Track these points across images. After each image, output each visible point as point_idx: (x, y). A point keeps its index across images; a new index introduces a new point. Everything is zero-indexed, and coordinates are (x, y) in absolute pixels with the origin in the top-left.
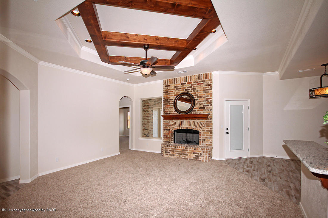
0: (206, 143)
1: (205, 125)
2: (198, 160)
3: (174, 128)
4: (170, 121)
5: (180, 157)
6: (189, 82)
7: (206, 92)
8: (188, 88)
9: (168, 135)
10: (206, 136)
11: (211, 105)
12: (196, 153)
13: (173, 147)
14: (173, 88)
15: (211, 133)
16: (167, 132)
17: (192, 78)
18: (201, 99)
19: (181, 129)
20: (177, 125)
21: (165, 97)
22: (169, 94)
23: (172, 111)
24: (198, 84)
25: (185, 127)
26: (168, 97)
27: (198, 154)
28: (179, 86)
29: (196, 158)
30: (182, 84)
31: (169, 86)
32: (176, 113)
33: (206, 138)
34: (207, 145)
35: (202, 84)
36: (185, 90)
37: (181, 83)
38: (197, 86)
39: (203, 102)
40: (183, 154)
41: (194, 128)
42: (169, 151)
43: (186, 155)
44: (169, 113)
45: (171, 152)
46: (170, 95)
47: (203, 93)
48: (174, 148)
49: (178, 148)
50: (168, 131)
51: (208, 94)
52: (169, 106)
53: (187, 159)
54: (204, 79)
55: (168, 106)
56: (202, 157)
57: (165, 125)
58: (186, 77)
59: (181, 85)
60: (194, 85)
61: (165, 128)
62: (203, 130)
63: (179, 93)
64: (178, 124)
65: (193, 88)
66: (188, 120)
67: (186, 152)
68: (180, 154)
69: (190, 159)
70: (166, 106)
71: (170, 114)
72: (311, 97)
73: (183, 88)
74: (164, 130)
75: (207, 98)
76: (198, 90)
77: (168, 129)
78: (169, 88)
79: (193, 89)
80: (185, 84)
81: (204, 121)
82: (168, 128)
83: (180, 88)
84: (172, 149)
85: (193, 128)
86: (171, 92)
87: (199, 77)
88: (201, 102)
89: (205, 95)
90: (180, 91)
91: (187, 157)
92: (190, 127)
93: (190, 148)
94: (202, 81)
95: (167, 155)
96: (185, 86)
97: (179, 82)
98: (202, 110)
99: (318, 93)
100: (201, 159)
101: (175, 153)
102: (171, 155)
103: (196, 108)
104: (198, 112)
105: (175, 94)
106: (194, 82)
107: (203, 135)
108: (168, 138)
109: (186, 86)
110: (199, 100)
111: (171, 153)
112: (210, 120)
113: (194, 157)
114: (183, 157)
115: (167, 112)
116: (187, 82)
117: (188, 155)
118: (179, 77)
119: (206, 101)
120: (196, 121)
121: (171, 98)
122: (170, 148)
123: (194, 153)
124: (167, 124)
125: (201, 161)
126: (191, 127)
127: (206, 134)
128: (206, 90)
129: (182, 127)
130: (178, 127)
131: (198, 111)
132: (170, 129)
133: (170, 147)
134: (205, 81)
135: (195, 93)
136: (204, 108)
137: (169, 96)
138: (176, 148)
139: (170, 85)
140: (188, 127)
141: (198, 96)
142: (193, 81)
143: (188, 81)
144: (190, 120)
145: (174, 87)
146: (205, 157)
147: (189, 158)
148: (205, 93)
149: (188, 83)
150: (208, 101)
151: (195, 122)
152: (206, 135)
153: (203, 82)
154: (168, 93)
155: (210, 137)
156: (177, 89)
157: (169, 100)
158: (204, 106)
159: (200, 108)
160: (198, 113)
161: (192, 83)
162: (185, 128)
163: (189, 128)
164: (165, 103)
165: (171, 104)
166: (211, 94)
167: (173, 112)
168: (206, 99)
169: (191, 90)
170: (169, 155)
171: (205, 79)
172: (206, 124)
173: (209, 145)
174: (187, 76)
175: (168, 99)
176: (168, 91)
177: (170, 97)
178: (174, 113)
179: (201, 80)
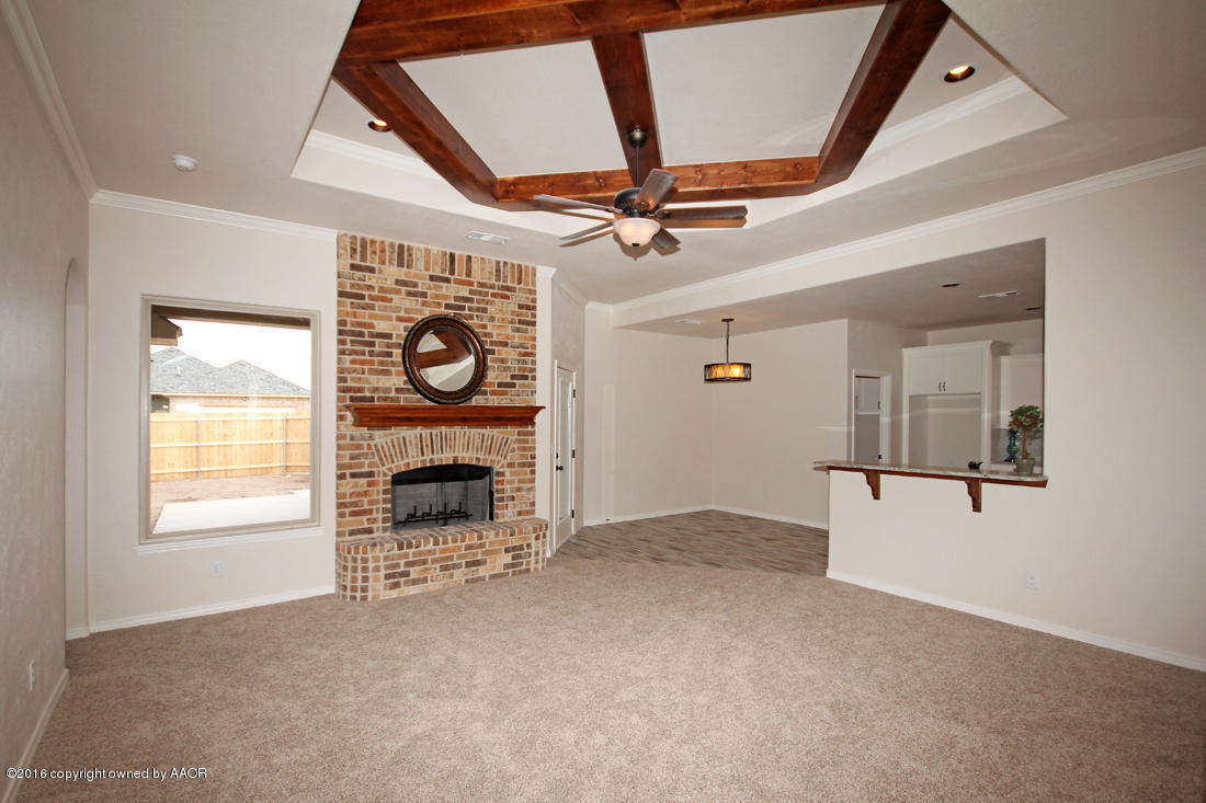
0: (518, 509)
1: (516, 446)
2: (520, 572)
3: (400, 465)
4: (377, 433)
5: (455, 578)
6: (464, 277)
7: (518, 330)
8: (456, 298)
9: (365, 500)
10: (517, 485)
11: (534, 378)
12: (514, 549)
13: (427, 543)
14: (390, 284)
15: (533, 472)
16: (356, 485)
17: (475, 266)
18: (505, 353)
19: (428, 465)
20: (413, 451)
21: (349, 320)
22: (372, 307)
23: (388, 390)
24: (494, 295)
25: (445, 458)
26: (367, 320)
27: (521, 548)
28: (420, 282)
29: (513, 566)
30: (432, 278)
31: (372, 270)
32: (415, 399)
33: (519, 489)
34: (520, 513)
35: (507, 297)
36: (448, 306)
37: (428, 274)
38: (492, 303)
40: (468, 565)
41: (482, 458)
42: (402, 569)
43: (478, 563)
44: (367, 394)
45: (412, 569)
46: (377, 312)
47: (509, 331)
48: (431, 546)
49: (451, 545)
50: (364, 481)
51: (526, 338)
52: (372, 363)
53: (483, 579)
54: (513, 282)
55: (363, 362)
56: (533, 558)
57: (348, 453)
58: (452, 255)
59: (428, 282)
60: (480, 293)
61: (350, 466)
62: (511, 465)
63: (420, 312)
64: (413, 447)
65: (475, 305)
66: (457, 429)
67: (480, 551)
68: (455, 566)
69: (493, 577)
70: (353, 362)
71: (376, 403)
72: (706, 380)
73: (437, 297)
74: (341, 477)
75: (523, 350)
76: (492, 319)
77: (366, 469)
78: (371, 279)
79: (478, 310)
80: (447, 280)
81: (511, 432)
82: (362, 465)
83: (424, 295)
84: (421, 553)
85: (478, 459)
86: (384, 299)
87: (498, 271)
88: (503, 361)
89: (517, 341)
90: (424, 304)
91: (482, 571)
92: (465, 454)
93: (497, 535)
94: (508, 289)
95: (396, 585)
96: (444, 292)
97: (419, 265)
98: (506, 393)
99: (719, 372)
100: (528, 563)
101: (435, 570)
102: (414, 582)
103: (487, 384)
104: (495, 397)
105: (402, 314)
106: (481, 285)
107: (508, 482)
108: (365, 512)
109: (451, 291)
110: (497, 356)
111: (413, 576)
112: (529, 429)
113: (507, 566)
114: (466, 575)
115: (360, 390)
116: (456, 276)
117: (484, 562)
118: (423, 246)
119: (519, 361)
120: (488, 431)
121: (381, 326)
122: (411, 551)
123: (507, 551)
124: (358, 447)
125: (528, 570)
126: (469, 455)
127: (516, 478)
128: (520, 322)
129: (436, 456)
130: (414, 460)
131: (494, 393)
132: (375, 470)
133: (410, 546)
134: (515, 288)
135: (484, 327)
136: (513, 385)
137: (371, 316)
138: (441, 546)
139: (376, 266)
140: (460, 455)
141: (495, 339)
142: (477, 277)
143: (460, 274)
144: (466, 429)
145: (398, 282)
147: (491, 573)
148: (517, 334)
149: (458, 282)
150: (525, 362)
151: (483, 436)
152: (520, 481)
153: (509, 293)
154: (367, 301)
155: (528, 486)
156: (409, 294)
157: (372, 335)
158: (513, 377)
159: (500, 385)
160: (494, 401)
161: (471, 284)
162: (448, 458)
163: (463, 458)
164: (348, 346)
165: (379, 355)
166: (534, 339)
167: (393, 394)
168: (520, 354)
169: (467, 312)
170: (406, 584)
171: (518, 284)
172: (518, 441)
173: (527, 512)
174: (457, 253)
175: (366, 331)
176: (366, 293)
177: (375, 322)
178: (398, 400)
179: (504, 281)
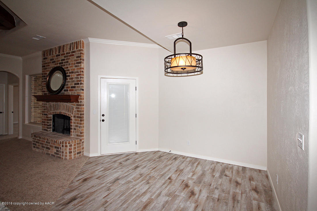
0: (76, 134)
1: (76, 110)
4: (48, 103)
5: (44, 151)
7: (76, 66)
8: (61, 60)
10: (76, 125)
11: (81, 84)
15: (81, 120)
16: (45, 117)
17: (65, 48)
18: (72, 75)
21: (43, 73)
24: (70, 56)
26: (46, 72)
27: (58, 148)
28: (54, 58)
31: (46, 58)
36: (60, 63)
37: (56, 55)
38: (69, 58)
39: (74, 80)
40: (47, 148)
42: (35, 143)
44: (46, 93)
45: (37, 144)
46: (47, 69)
47: (74, 67)
49: (43, 140)
51: (78, 69)
54: (74, 49)
56: (61, 153)
58: (60, 46)
59: (56, 57)
60: (66, 56)
62: (74, 117)
67: (49, 144)
68: (44, 147)
69: (52, 155)
70: (44, 84)
73: (57, 61)
75: (77, 73)
76: (70, 64)
78: (46, 61)
79: (66, 62)
80: (59, 55)
81: (74, 105)
82: (45, 112)
83: (55, 62)
84: (38, 140)
85: (65, 113)
86: (48, 66)
87: (71, 47)
88: (72, 79)
89: (76, 70)
91: (49, 151)
92: (62, 111)
94: (73, 52)
97: (54, 53)
98: (73, 90)
100: (60, 155)
101: (40, 146)
103: (68, 88)
106: (67, 53)
107: (74, 123)
108: (46, 125)
109: (60, 58)
110: (71, 77)
112: (80, 103)
113: (55, 153)
115: (45, 91)
117: (50, 149)
118: (54, 47)
119: (76, 78)
120: (68, 104)
123: (55, 147)
124: (45, 107)
125: (60, 158)
127: (76, 122)
128: (77, 63)
131: (70, 90)
132: (47, 114)
134: (75, 51)
135: (68, 68)
136: (75, 87)
141: (70, 71)
142: (65, 52)
143: (62, 52)
145: (50, 60)
146: (64, 153)
147: (51, 153)
148: (76, 68)
149: (61, 55)
150: (78, 78)
153: (74, 54)
154: (46, 67)
155: (80, 125)
156: (52, 62)
158: (75, 84)
159: (71, 87)
160: (70, 93)
161: (64, 54)
166: (81, 68)
168: (77, 75)
169: (64, 64)
171: (76, 49)
172: (77, 108)
173: (79, 136)
176: (45, 65)
179: (72, 50)
